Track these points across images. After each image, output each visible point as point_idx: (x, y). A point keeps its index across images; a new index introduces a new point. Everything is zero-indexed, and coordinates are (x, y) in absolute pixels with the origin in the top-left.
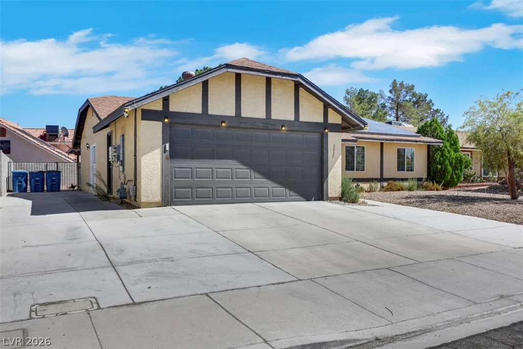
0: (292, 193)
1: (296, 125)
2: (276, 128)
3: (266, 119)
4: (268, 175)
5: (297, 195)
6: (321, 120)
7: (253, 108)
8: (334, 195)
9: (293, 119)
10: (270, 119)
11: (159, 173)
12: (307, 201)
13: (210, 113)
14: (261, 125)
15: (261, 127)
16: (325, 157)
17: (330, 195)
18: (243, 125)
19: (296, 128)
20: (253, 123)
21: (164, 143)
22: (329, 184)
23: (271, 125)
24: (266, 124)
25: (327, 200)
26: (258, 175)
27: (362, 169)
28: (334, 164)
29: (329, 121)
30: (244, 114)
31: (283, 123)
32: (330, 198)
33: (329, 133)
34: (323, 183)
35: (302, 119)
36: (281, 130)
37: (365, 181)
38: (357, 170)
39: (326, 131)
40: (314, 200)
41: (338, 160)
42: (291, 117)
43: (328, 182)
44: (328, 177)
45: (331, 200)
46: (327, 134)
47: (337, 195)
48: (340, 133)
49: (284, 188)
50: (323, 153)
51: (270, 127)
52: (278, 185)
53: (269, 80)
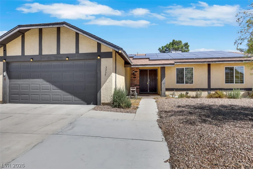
1: (78, 56)
2: (63, 59)
3: (57, 54)
6: (95, 50)
7: (50, 49)
8: (106, 102)
9: (74, 52)
10: (59, 54)
12: (87, 104)
13: (25, 54)
14: (53, 58)
15: (53, 60)
16: (99, 75)
17: (102, 102)
18: (43, 60)
19: (76, 58)
20: (49, 58)
21: (4, 72)
22: (102, 94)
23: (60, 57)
24: (57, 57)
25: (100, 105)
26: (55, 88)
27: (191, 82)
28: (107, 80)
29: (102, 51)
30: (44, 53)
31: (68, 56)
32: (102, 103)
33: (102, 59)
34: (98, 93)
35: (81, 51)
36: (66, 60)
37: (193, 90)
38: (187, 83)
39: (99, 58)
40: (93, 104)
41: (110, 78)
42: (73, 51)
43: (100, 92)
44: (101, 89)
45: (104, 105)
46: (100, 60)
47: (109, 102)
48: (112, 59)
49: (71, 96)
50: (97, 73)
51: (59, 59)
52: (68, 94)
53: (59, 29)
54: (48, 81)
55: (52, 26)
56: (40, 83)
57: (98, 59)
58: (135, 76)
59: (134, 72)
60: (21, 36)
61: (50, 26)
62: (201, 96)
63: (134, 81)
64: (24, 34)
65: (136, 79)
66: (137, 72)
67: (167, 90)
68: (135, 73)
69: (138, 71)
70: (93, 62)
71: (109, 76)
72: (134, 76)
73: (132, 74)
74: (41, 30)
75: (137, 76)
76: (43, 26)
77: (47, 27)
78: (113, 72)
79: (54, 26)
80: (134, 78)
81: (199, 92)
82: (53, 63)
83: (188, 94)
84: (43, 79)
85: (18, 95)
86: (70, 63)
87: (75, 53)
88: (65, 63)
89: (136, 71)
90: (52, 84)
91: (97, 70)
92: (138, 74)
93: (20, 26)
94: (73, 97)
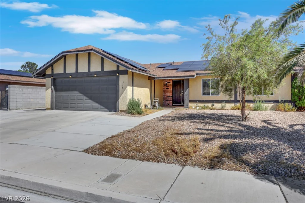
0: (102, 107)
1: (103, 73)
2: (93, 76)
3: (88, 72)
4: (91, 98)
5: (104, 108)
6: (115, 69)
7: (83, 68)
8: (123, 109)
10: (90, 72)
11: (50, 98)
12: (110, 111)
13: (66, 72)
14: (85, 75)
16: (118, 88)
17: (120, 109)
18: (78, 76)
19: (102, 75)
20: (83, 75)
21: (52, 86)
22: (120, 103)
23: (90, 74)
24: (88, 74)
25: (118, 111)
26: (87, 98)
27: (218, 94)
28: (123, 92)
29: (120, 69)
30: (79, 71)
31: (96, 73)
32: (120, 111)
33: (120, 75)
34: (117, 102)
35: (105, 70)
36: (94, 76)
37: (219, 102)
38: (213, 95)
39: (118, 74)
40: (114, 111)
41: (126, 90)
42: (99, 70)
43: (119, 102)
44: (120, 99)
45: (121, 112)
46: (119, 76)
47: (125, 109)
48: (127, 75)
49: (98, 105)
50: (116, 86)
51: (89, 75)
52: (96, 103)
53: (89, 54)
54: (81, 93)
55: (84, 52)
56: (76, 94)
57: (117, 76)
58: (168, 87)
59: (166, 83)
60: (63, 58)
61: (83, 52)
62: (225, 108)
63: (167, 93)
64: (65, 56)
65: (169, 90)
66: (170, 83)
67: (191, 101)
68: (168, 84)
69: (171, 81)
70: (114, 78)
71: (125, 89)
72: (166, 87)
73: (165, 85)
74: (77, 55)
75: (170, 87)
76: (78, 52)
77: (81, 52)
78: (128, 86)
79: (86, 52)
80: (166, 90)
81: (224, 104)
82: (85, 79)
83: (214, 107)
84: (78, 91)
85: (61, 104)
86: (98, 78)
87: (101, 71)
88: (94, 79)
89: (168, 82)
90: (85, 95)
91: (116, 84)
92: (171, 85)
93: (63, 52)
94: (100, 106)
